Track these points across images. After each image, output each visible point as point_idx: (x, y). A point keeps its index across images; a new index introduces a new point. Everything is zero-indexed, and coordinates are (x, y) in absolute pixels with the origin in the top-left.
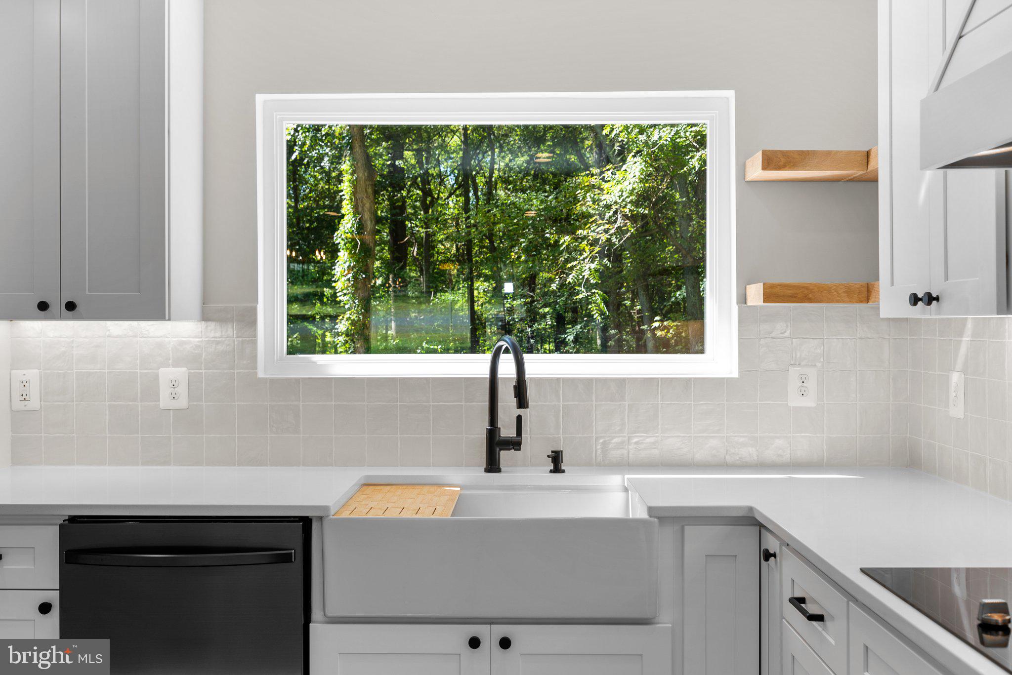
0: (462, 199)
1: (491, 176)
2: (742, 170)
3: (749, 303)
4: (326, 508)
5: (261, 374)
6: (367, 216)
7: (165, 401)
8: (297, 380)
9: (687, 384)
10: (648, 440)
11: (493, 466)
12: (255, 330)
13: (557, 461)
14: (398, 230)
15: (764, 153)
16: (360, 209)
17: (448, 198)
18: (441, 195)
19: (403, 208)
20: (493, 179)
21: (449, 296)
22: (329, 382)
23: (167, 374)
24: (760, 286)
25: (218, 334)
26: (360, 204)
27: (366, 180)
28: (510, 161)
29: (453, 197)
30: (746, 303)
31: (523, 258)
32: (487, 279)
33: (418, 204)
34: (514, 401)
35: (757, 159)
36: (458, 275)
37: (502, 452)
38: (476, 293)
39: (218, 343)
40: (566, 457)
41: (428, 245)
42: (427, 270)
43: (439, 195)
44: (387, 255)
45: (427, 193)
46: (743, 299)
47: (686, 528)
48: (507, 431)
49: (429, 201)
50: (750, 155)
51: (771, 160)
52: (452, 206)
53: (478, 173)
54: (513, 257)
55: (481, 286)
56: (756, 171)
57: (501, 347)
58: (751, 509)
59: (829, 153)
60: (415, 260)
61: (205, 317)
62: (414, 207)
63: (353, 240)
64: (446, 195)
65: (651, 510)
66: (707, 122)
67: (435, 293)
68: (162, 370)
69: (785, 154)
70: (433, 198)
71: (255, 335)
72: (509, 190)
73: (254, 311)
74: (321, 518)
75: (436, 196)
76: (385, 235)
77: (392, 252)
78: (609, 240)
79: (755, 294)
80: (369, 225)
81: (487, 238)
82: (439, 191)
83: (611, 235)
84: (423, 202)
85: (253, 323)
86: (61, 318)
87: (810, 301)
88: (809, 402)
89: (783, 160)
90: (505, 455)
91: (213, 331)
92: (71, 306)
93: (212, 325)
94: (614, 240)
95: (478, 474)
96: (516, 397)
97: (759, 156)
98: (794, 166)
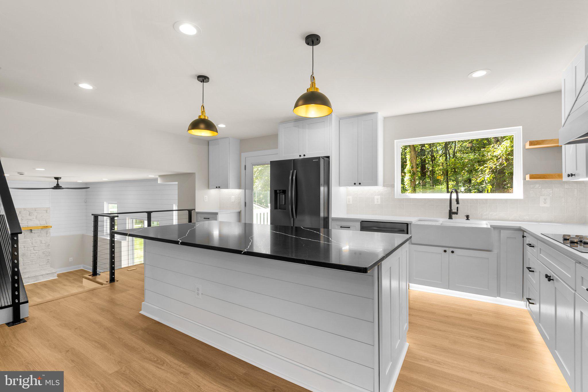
0: (445, 157)
1: (455, 149)
2: (524, 146)
3: (526, 180)
4: (412, 222)
5: (395, 198)
6: (414, 164)
7: (376, 203)
8: (404, 199)
9: (506, 200)
10: (495, 214)
11: (450, 217)
12: (394, 188)
13: (468, 217)
14: (423, 168)
15: (530, 142)
16: (412, 162)
17: (440, 157)
18: (437, 157)
19: (425, 161)
20: (456, 151)
21: (440, 187)
22: (411, 199)
23: (376, 197)
24: (529, 175)
25: (387, 189)
26: (412, 161)
27: (414, 154)
28: (462, 144)
29: (441, 157)
30: (525, 180)
31: (466, 174)
32: (453, 181)
33: (430, 160)
34: (456, 203)
35: (528, 143)
36: (443, 180)
37: (453, 215)
38: (449, 186)
39: (386, 191)
40: (470, 216)
41: (433, 172)
42: (433, 179)
43: (436, 156)
44: (420, 175)
45: (433, 156)
46: (524, 179)
47: (501, 230)
48: (454, 210)
49: (433, 159)
50: (526, 142)
51: (531, 143)
52: (442, 160)
53: (450, 149)
54: (462, 174)
55: (451, 183)
56: (528, 146)
57: (453, 191)
58: (520, 227)
59: (552, 140)
60: (429, 176)
61: (384, 186)
62: (428, 161)
63: (410, 170)
64: (439, 156)
65: (491, 226)
66: (514, 135)
67: (435, 186)
68: (375, 196)
69: (536, 141)
70: (435, 158)
71: (394, 190)
72: (461, 153)
73: (394, 184)
74: (410, 224)
75: (436, 157)
76: (419, 169)
77: (421, 174)
78: (496, 168)
79: (528, 177)
80: (415, 167)
81: (453, 169)
82: (437, 156)
83: (497, 166)
84: (432, 159)
85: (394, 187)
86: (358, 186)
87: (545, 178)
88: (547, 205)
89: (536, 143)
90: (453, 216)
91: (386, 189)
92: (360, 184)
93: (385, 187)
94: (498, 167)
95: (447, 219)
96: (456, 201)
97: (529, 142)
98: (540, 144)
